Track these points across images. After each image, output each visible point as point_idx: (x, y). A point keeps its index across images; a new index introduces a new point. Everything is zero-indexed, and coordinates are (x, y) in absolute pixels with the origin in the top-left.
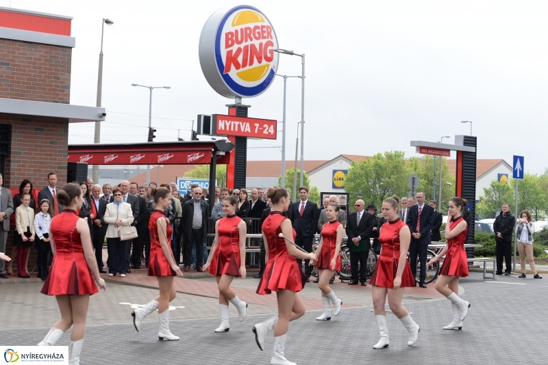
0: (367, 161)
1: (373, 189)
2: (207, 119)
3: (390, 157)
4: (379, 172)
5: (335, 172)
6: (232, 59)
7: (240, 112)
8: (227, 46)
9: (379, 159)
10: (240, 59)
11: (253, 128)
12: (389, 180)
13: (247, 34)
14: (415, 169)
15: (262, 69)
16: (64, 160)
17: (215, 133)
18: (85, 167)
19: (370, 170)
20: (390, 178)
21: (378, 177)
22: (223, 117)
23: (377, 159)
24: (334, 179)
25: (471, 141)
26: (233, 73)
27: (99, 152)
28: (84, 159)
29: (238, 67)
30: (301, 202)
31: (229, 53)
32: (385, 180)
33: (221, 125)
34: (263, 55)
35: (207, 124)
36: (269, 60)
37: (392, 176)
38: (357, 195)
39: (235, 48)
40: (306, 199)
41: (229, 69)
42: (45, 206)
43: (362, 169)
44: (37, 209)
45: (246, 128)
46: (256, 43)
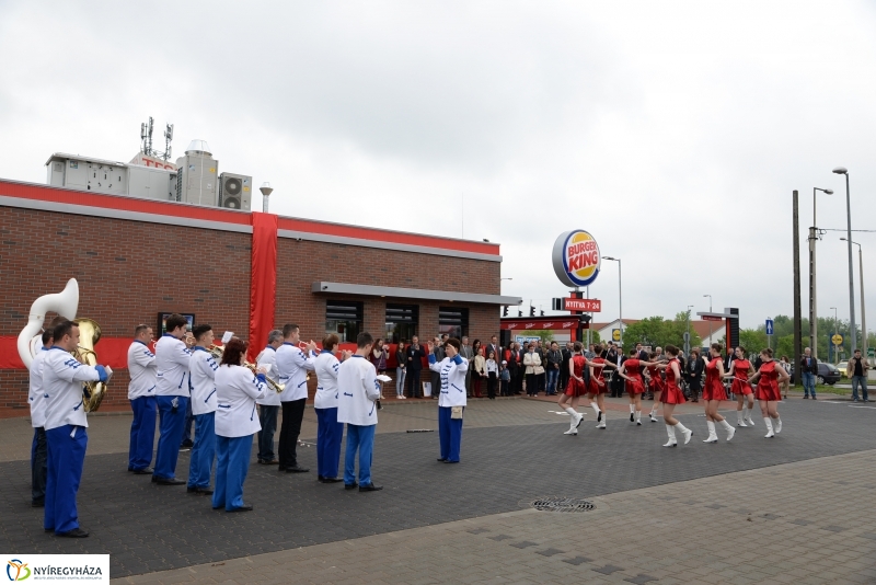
2: (559, 300)
3: (653, 320)
4: (646, 330)
5: (614, 330)
6: (573, 263)
7: (578, 296)
8: (570, 255)
10: (578, 263)
11: (586, 305)
13: (581, 247)
15: (590, 269)
16: (498, 328)
17: (564, 309)
18: (510, 332)
19: (640, 329)
21: (646, 334)
22: (568, 299)
24: (614, 335)
25: (735, 311)
26: (574, 272)
27: (520, 322)
28: (511, 326)
29: (576, 268)
31: (571, 260)
32: (650, 335)
33: (568, 304)
34: (592, 260)
35: (558, 304)
36: (595, 263)
39: (574, 256)
41: (571, 269)
42: (492, 355)
43: (634, 328)
44: (487, 357)
45: (582, 305)
46: (587, 253)
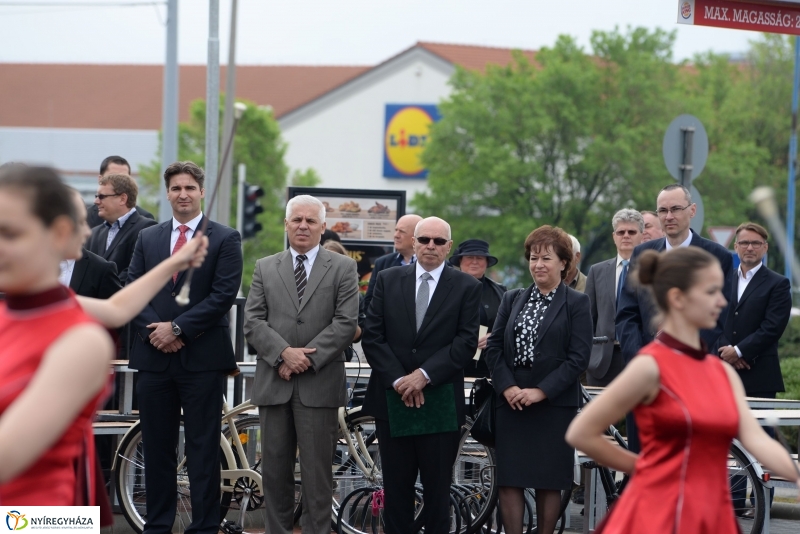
0: (515, 70)
1: (544, 180)
4: (570, 113)
9: (566, 59)
12: (606, 145)
14: (719, 100)
19: (530, 105)
20: (611, 136)
23: (558, 61)
24: (389, 142)
30: (176, 224)
37: (621, 129)
38: (478, 203)
40: (194, 213)
43: (497, 100)
